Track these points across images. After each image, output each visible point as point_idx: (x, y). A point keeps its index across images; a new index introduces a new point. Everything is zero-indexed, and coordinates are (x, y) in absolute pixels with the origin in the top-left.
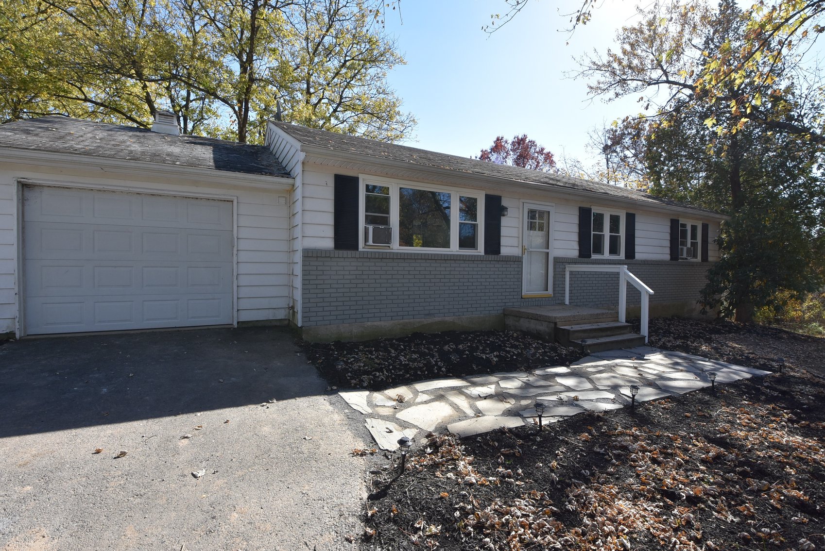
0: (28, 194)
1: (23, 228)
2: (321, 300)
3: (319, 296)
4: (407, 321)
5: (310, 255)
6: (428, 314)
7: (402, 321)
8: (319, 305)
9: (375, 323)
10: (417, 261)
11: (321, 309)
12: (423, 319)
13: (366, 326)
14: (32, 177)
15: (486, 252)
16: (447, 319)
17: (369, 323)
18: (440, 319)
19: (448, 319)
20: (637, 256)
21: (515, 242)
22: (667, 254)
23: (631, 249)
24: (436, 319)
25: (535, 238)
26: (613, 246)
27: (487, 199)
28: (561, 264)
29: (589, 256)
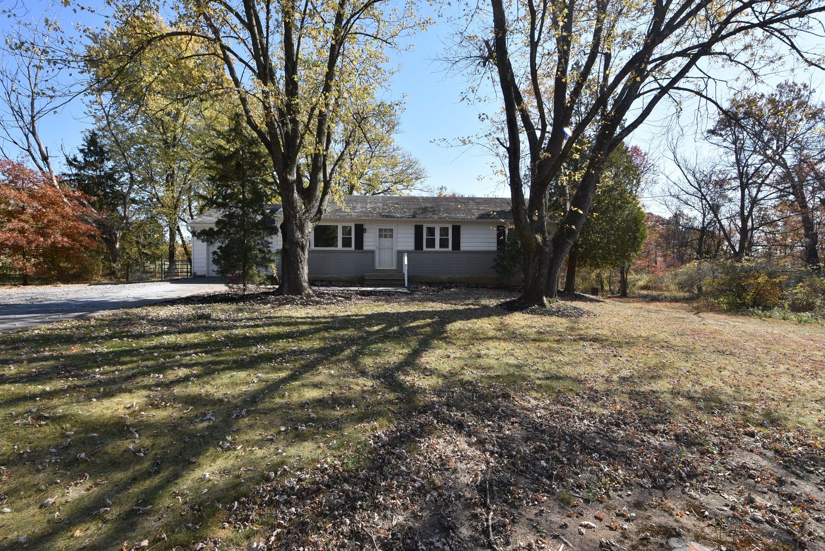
10: (320, 253)
12: (323, 276)
15: (355, 249)
20: (462, 249)
21: (372, 244)
22: (493, 247)
23: (457, 245)
24: (329, 276)
25: (386, 242)
26: (444, 243)
27: (356, 226)
28: (400, 254)
29: (422, 249)
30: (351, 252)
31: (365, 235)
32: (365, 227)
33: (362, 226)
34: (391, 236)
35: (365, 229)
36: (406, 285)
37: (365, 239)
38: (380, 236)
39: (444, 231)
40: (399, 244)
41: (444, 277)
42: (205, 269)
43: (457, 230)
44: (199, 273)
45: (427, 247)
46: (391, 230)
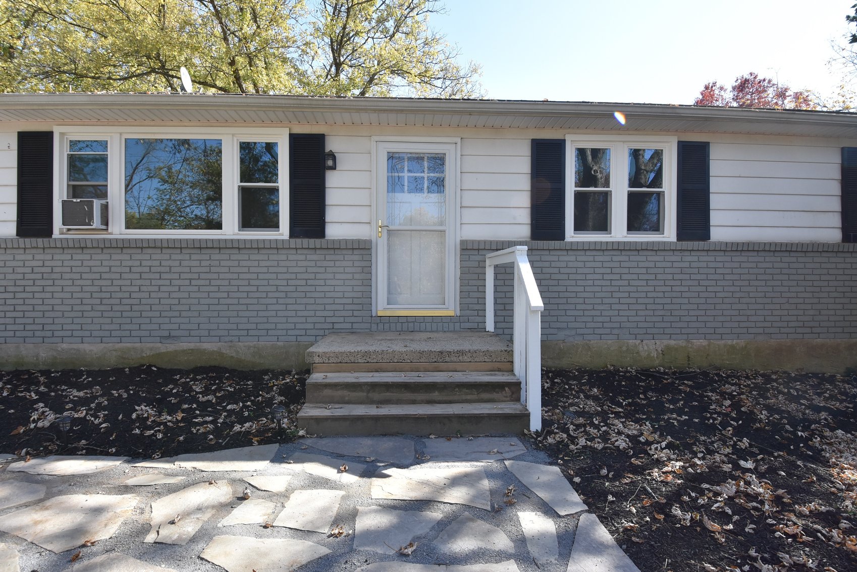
4: (129, 345)
6: (169, 337)
7: (119, 346)
9: (75, 346)
12: (160, 345)
13: (59, 349)
15: (293, 234)
16: (207, 346)
17: (64, 346)
18: (192, 346)
19: (209, 346)
20: (718, 234)
21: (363, 215)
22: (829, 228)
23: (695, 220)
24: (184, 345)
27: (296, 140)
29: (560, 236)
30: (276, 247)
31: (332, 179)
32: (332, 145)
33: (319, 140)
34: (439, 185)
35: (332, 156)
36: (536, 424)
37: (332, 197)
38: (394, 185)
40: (469, 216)
41: (650, 349)
43: (694, 163)
45: (577, 228)
46: (438, 161)
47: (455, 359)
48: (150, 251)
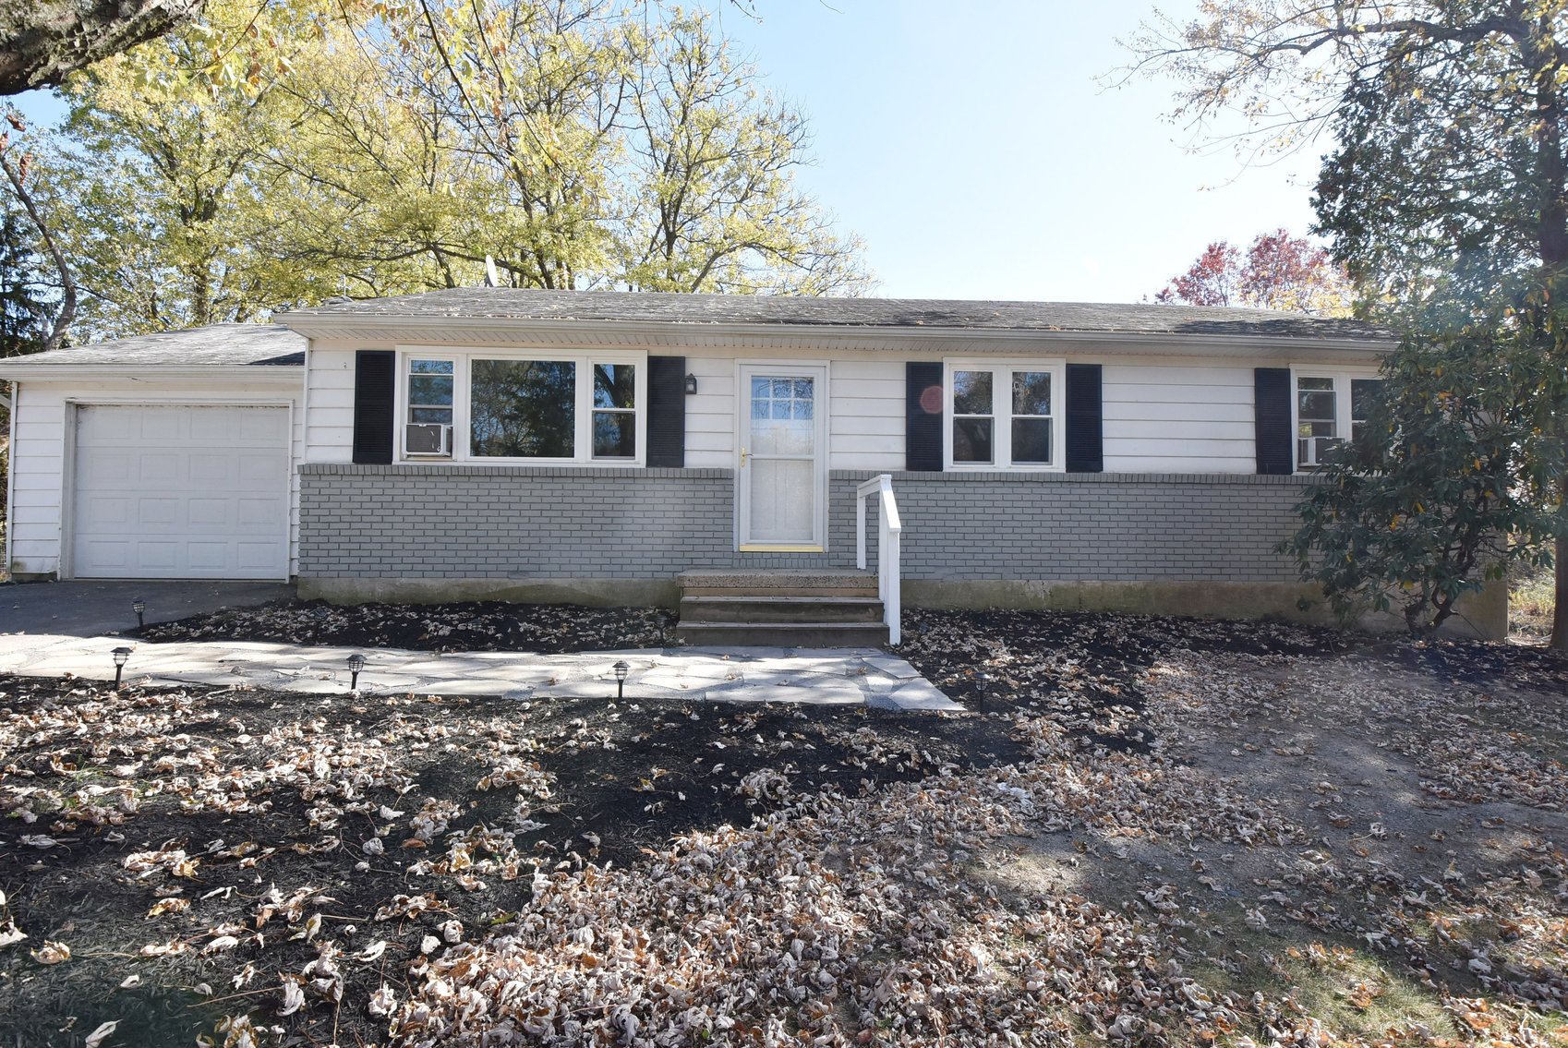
0: (83, 416)
1: (76, 455)
2: (326, 539)
3: (322, 533)
4: (473, 580)
5: (311, 473)
6: (517, 572)
7: (463, 580)
8: (321, 546)
9: (415, 580)
10: (494, 479)
11: (325, 553)
12: (507, 580)
13: (398, 583)
14: (82, 396)
15: (650, 463)
17: (404, 580)
18: (541, 581)
19: (559, 582)
20: (1111, 464)
21: (725, 442)
22: (1241, 458)
23: (1086, 449)
24: (533, 581)
25: (787, 432)
26: (1030, 443)
27: (655, 364)
28: (845, 485)
29: (938, 466)
30: (631, 476)
31: (693, 405)
32: (692, 368)
33: (679, 362)
34: (806, 411)
35: (693, 380)
36: (895, 638)
37: (692, 423)
38: (759, 410)
39: (1033, 392)
40: (838, 443)
41: (1037, 590)
42: (56, 549)
43: (1085, 387)
44: (33, 567)
45: (957, 458)
46: (806, 385)
47: (821, 585)
48: (499, 479)
